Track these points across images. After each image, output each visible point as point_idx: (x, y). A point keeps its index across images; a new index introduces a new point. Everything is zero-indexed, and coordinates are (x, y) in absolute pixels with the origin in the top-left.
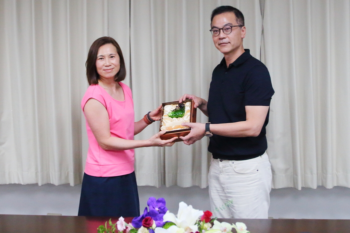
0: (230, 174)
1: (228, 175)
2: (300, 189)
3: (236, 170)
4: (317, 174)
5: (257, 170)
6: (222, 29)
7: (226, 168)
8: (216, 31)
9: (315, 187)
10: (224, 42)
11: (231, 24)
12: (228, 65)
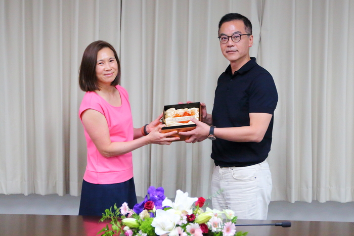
0: (229, 180)
1: (227, 181)
2: (293, 202)
3: (235, 176)
4: (313, 188)
5: (255, 178)
6: (231, 37)
7: (226, 175)
8: (225, 38)
9: (310, 201)
10: (232, 50)
11: (240, 32)
12: (233, 72)
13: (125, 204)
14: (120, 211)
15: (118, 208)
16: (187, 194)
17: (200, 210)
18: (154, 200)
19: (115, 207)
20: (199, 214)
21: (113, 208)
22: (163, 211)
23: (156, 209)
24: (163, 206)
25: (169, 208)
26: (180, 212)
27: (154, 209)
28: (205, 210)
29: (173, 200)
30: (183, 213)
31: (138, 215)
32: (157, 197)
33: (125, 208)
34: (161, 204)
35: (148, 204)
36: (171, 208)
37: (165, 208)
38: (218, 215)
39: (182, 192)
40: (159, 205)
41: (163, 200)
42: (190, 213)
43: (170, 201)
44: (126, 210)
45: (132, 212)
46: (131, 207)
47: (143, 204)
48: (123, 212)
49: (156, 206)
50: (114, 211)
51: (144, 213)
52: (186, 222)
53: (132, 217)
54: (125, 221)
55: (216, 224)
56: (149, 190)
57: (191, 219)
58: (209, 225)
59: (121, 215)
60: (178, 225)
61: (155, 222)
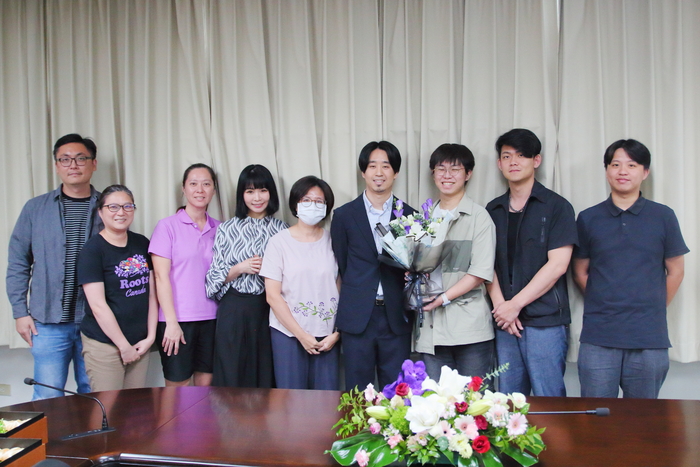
13: (371, 387)
14: (364, 395)
15: (360, 390)
16: (456, 371)
17: (476, 395)
18: (411, 382)
19: (357, 390)
20: (474, 401)
21: (354, 392)
22: (422, 397)
23: (414, 394)
24: (423, 389)
25: (433, 392)
26: (445, 400)
27: (410, 393)
28: (483, 393)
29: (437, 380)
30: (450, 399)
31: (390, 399)
32: (414, 375)
33: (370, 391)
34: (420, 386)
35: (401, 387)
36: (434, 392)
37: (422, 394)
38: (502, 401)
39: (450, 369)
40: (417, 389)
41: (423, 379)
42: (461, 399)
43: (433, 381)
44: (372, 393)
45: (381, 396)
47: (396, 385)
48: (369, 397)
49: (413, 388)
50: (355, 395)
51: (396, 399)
52: (454, 414)
53: (381, 404)
54: (370, 410)
55: (498, 416)
56: (404, 365)
57: (462, 409)
58: (489, 416)
59: (364, 402)
60: (442, 419)
61: (410, 414)
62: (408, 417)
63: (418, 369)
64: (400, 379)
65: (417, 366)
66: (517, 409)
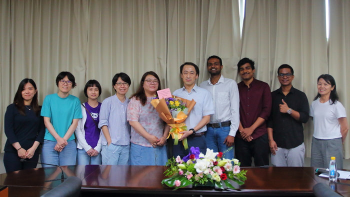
13: (179, 157)
15: (175, 159)
16: (212, 150)
17: (219, 160)
18: (195, 154)
19: (173, 158)
20: (219, 162)
21: (172, 159)
22: (200, 160)
25: (203, 158)
26: (209, 160)
27: (195, 159)
28: (222, 160)
29: (205, 154)
30: (211, 161)
31: (186, 162)
32: (196, 152)
35: (192, 156)
37: (200, 158)
38: (230, 162)
40: (197, 157)
41: (199, 154)
42: (215, 160)
44: (179, 160)
45: (182, 161)
46: (182, 158)
47: (189, 157)
48: (177, 161)
51: (189, 161)
52: (213, 166)
53: (182, 163)
54: (179, 165)
55: (228, 167)
56: (191, 149)
57: (215, 164)
58: (225, 167)
59: (176, 163)
60: (208, 168)
61: (196, 166)
62: (195, 167)
63: (197, 150)
64: (189, 154)
65: (196, 149)
66: (236, 165)
